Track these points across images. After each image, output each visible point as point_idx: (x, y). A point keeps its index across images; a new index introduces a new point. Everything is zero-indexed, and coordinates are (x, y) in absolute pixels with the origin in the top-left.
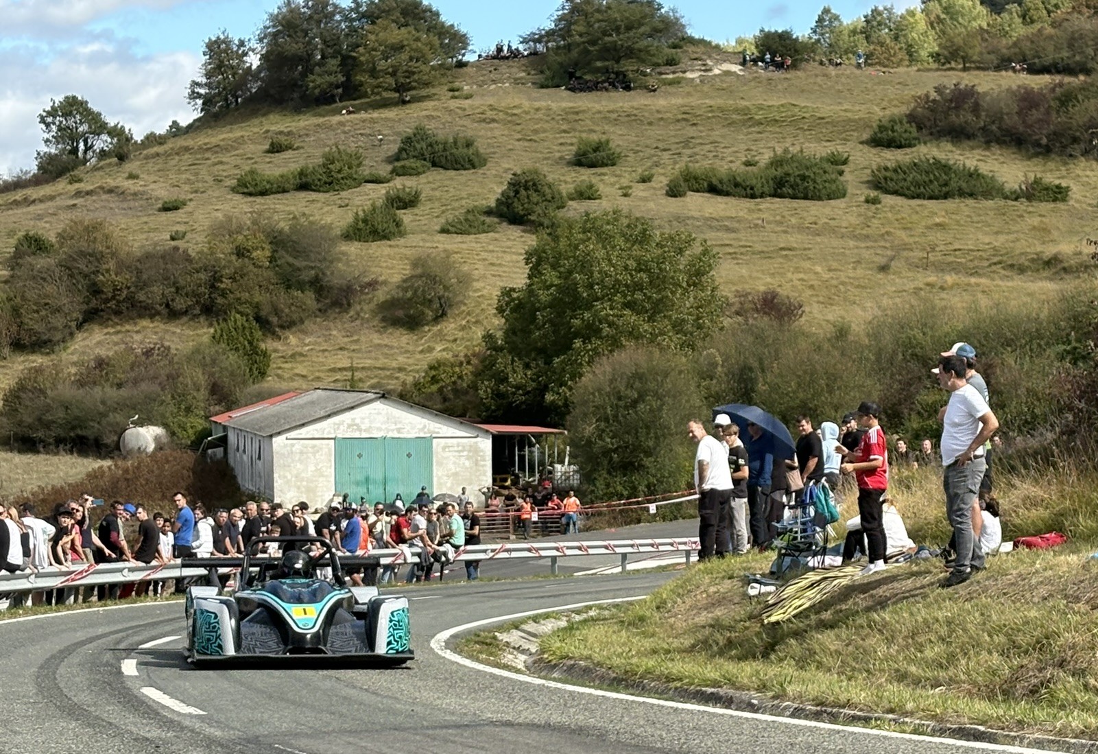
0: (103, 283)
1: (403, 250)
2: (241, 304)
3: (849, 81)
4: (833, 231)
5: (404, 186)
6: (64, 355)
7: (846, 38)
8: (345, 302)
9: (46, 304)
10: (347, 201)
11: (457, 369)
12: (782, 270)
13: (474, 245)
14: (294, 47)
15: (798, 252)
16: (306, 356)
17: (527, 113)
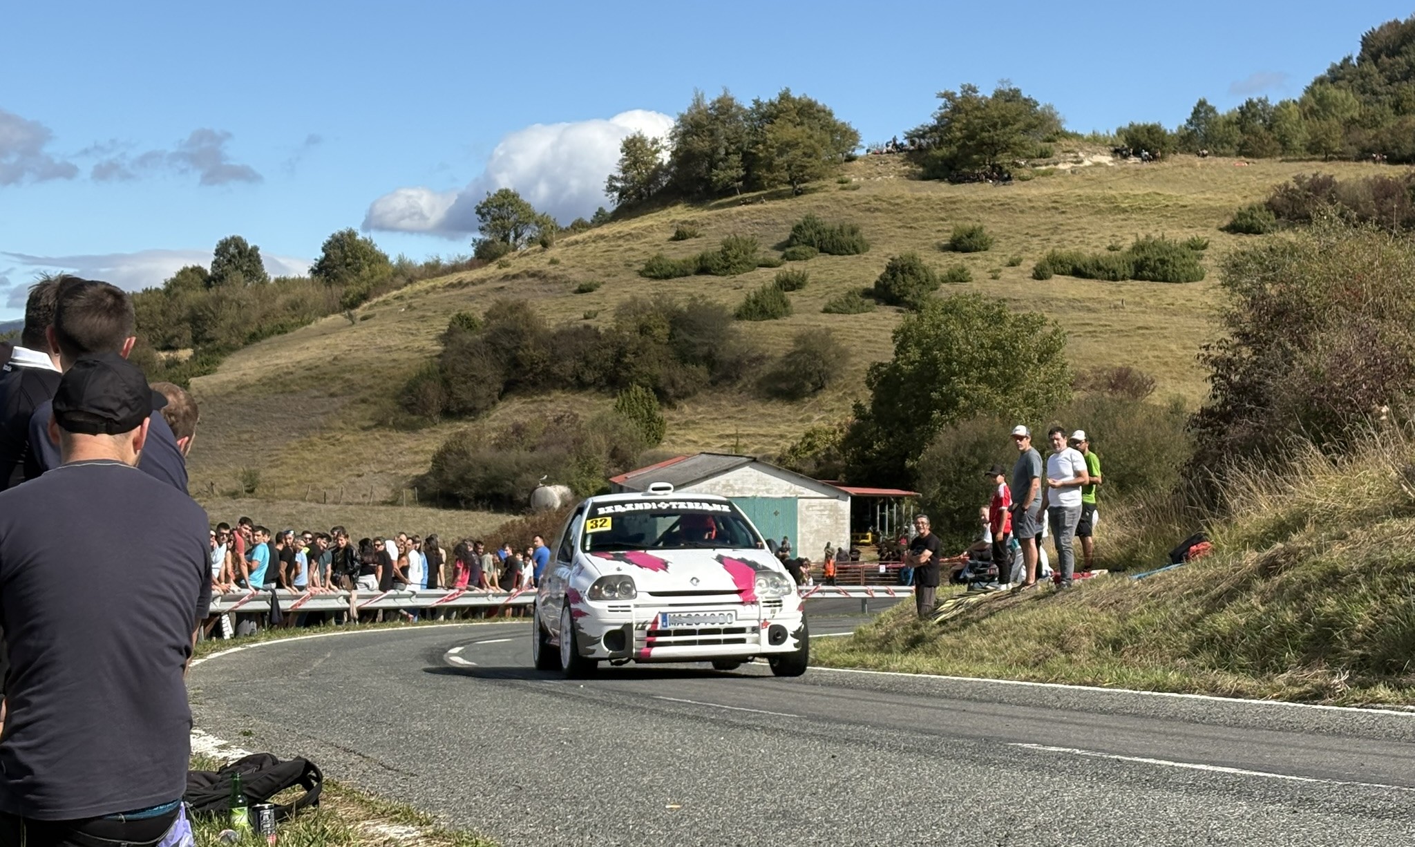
0: (522, 358)
1: (789, 328)
2: (641, 377)
3: (1213, 171)
4: (1189, 311)
5: (793, 270)
6: (486, 421)
7: (1221, 129)
8: (734, 375)
9: (473, 376)
10: (741, 284)
11: (831, 437)
12: (1137, 348)
13: (853, 323)
14: (700, 144)
15: (1155, 331)
16: (698, 423)
17: (908, 202)
